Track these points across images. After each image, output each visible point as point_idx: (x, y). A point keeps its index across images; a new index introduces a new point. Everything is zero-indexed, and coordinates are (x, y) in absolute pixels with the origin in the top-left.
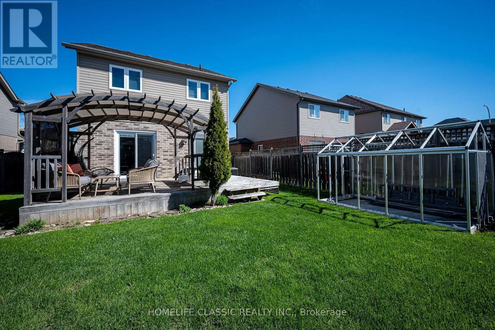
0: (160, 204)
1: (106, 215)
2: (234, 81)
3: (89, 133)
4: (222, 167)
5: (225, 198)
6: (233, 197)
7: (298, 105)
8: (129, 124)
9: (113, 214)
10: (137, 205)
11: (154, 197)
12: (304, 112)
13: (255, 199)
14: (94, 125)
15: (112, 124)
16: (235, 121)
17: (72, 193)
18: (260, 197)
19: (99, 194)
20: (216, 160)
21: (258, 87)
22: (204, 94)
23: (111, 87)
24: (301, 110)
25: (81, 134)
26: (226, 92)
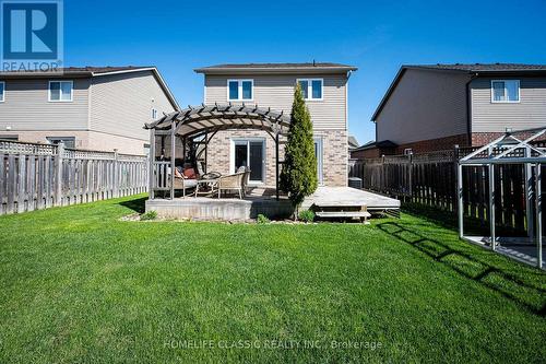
0: (242, 212)
1: (198, 215)
2: (354, 70)
3: (207, 143)
4: (302, 177)
5: (311, 213)
6: (321, 214)
7: (467, 85)
8: (243, 133)
9: (203, 215)
10: (222, 209)
11: (237, 203)
12: (477, 95)
13: (356, 221)
14: (209, 135)
15: (229, 133)
16: (374, 119)
17: (179, 194)
18: (362, 219)
19: (198, 195)
20: (294, 168)
21: (404, 71)
22: (317, 92)
23: (228, 100)
24: (473, 92)
25: (199, 143)
26: (344, 85)
